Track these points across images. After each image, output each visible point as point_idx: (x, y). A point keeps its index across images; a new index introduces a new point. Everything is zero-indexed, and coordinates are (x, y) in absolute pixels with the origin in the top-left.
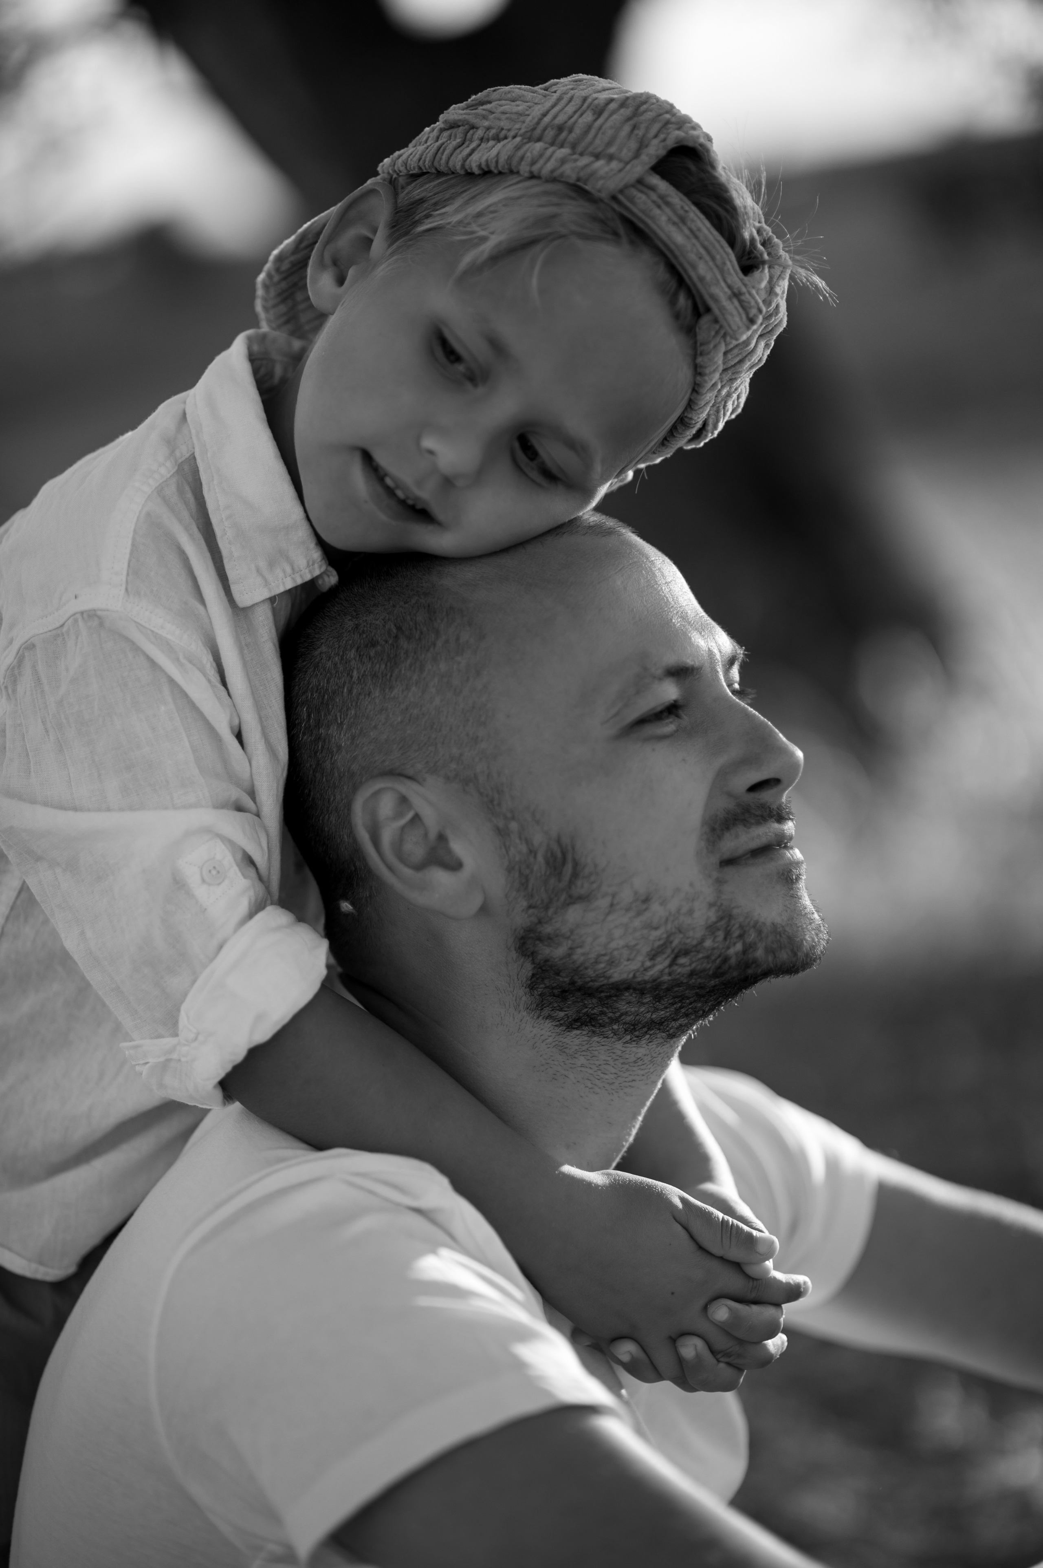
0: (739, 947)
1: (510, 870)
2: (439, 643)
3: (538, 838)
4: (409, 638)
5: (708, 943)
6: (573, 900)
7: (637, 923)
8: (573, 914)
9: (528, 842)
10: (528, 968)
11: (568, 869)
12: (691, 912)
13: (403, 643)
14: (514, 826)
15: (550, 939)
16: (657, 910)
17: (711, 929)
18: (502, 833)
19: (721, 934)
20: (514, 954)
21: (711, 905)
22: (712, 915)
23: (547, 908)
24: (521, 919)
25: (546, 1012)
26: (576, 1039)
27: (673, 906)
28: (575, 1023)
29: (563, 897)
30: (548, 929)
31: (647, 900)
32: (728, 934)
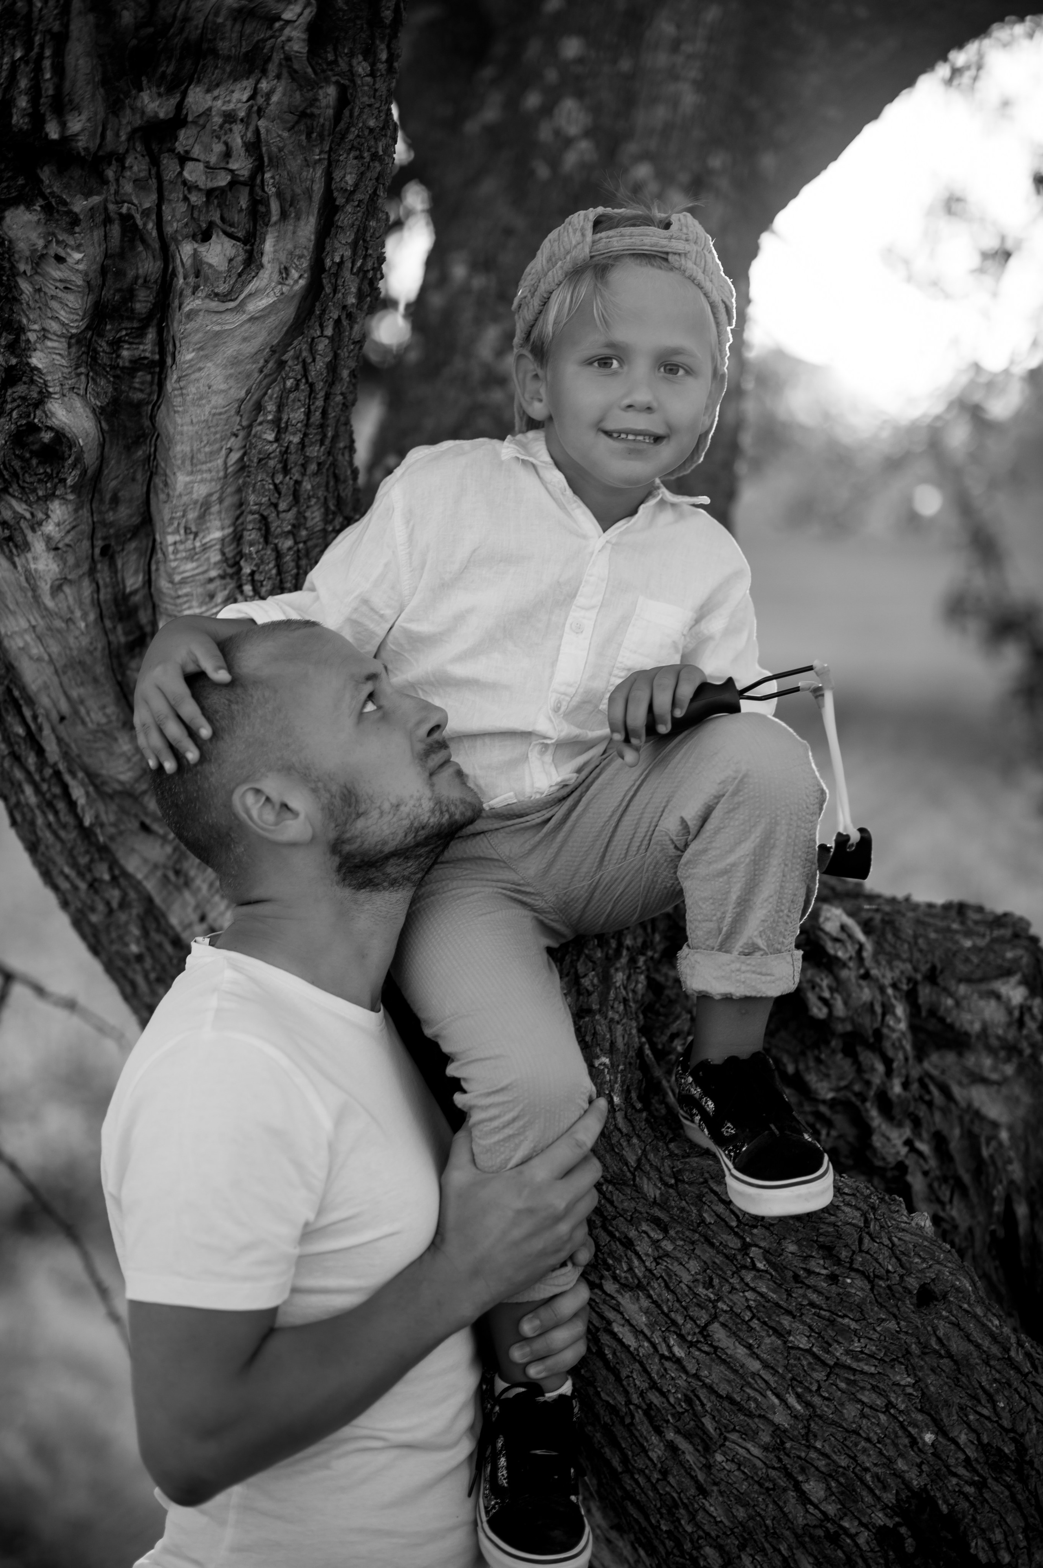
0: (447, 816)
1: (323, 809)
2: (255, 701)
3: (334, 788)
4: (237, 703)
5: (432, 820)
6: (359, 815)
7: (395, 819)
8: (360, 824)
9: (329, 791)
10: (337, 860)
11: (353, 799)
12: (421, 805)
13: (234, 707)
14: (320, 785)
15: (349, 841)
16: (404, 810)
17: (433, 811)
18: (314, 791)
19: (437, 814)
20: (328, 856)
21: (430, 799)
22: (431, 804)
23: (345, 824)
24: (332, 835)
25: (347, 882)
26: (363, 895)
27: (412, 803)
28: (360, 886)
29: (354, 816)
30: (348, 835)
31: (398, 806)
32: (442, 813)
